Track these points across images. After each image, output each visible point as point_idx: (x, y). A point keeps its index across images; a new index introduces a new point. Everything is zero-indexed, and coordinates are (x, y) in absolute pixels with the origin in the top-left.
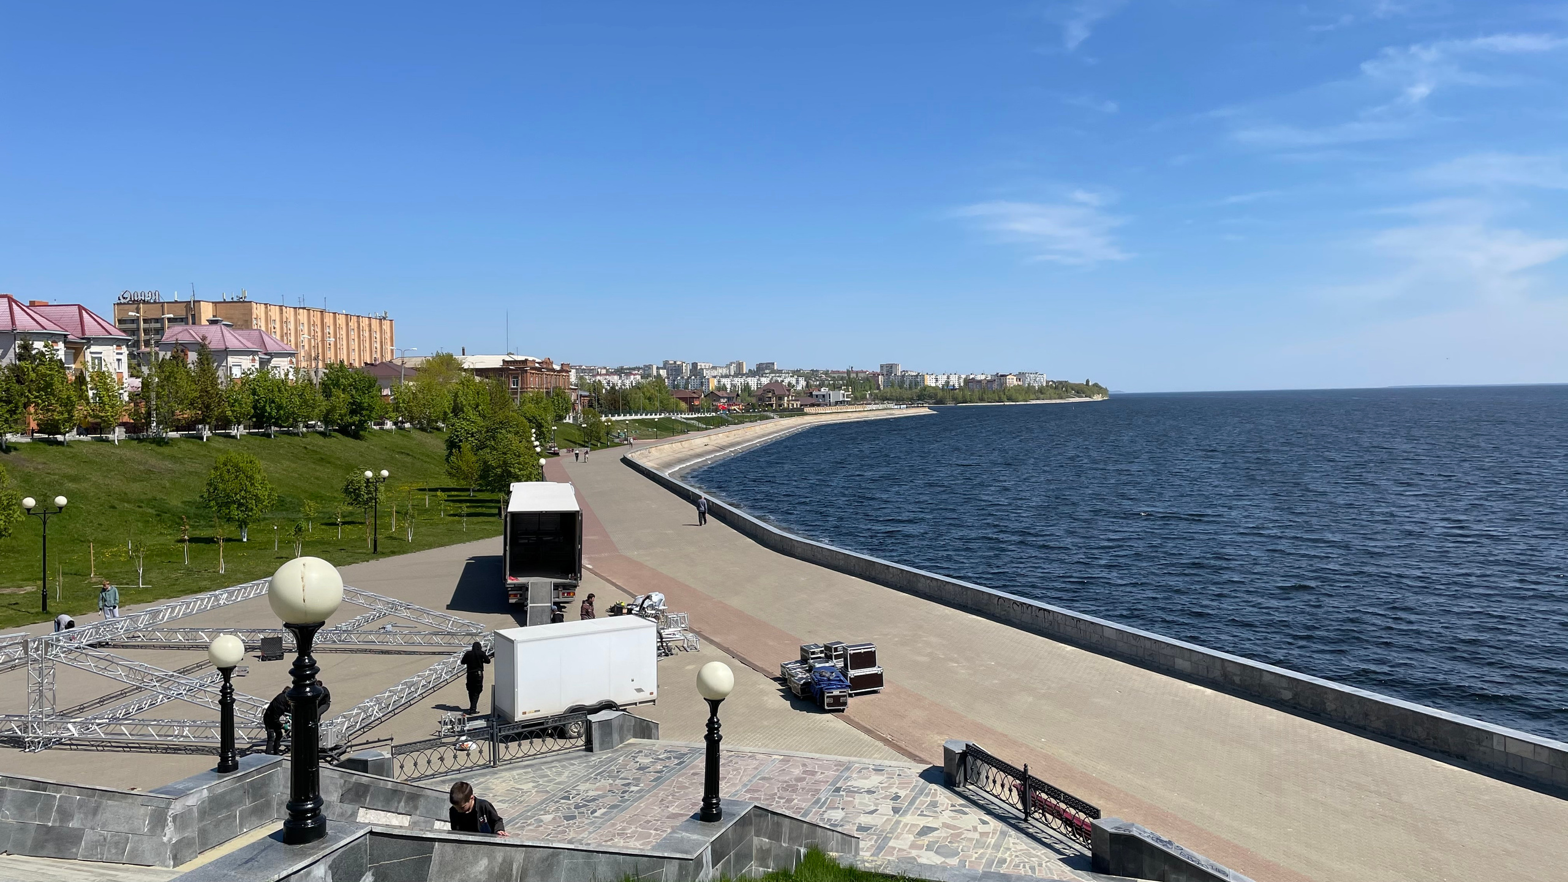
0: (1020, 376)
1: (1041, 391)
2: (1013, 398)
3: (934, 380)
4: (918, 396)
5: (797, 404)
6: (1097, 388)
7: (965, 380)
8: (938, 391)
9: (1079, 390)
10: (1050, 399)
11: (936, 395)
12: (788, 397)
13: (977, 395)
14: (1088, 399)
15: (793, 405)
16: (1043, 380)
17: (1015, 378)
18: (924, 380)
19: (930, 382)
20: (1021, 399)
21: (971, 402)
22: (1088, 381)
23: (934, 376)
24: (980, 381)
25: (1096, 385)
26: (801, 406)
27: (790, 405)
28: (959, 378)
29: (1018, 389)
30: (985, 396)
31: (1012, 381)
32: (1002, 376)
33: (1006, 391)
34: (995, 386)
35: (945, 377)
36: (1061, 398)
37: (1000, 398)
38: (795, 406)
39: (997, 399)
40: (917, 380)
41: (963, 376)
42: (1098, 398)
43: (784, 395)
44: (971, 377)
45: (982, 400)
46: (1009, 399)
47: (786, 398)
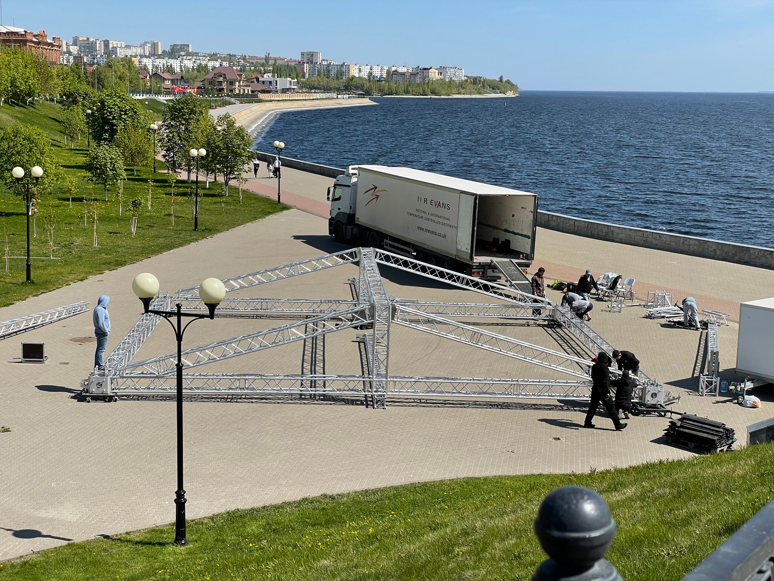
0: (442, 70)
1: (462, 85)
2: (437, 91)
3: (357, 71)
4: (345, 86)
5: (248, 90)
6: (511, 85)
7: (388, 72)
8: (365, 82)
9: (494, 86)
10: (470, 94)
11: (363, 86)
12: (239, 82)
13: (402, 88)
14: (502, 95)
15: (244, 90)
16: (461, 75)
17: (437, 71)
18: (349, 71)
19: (354, 72)
20: (443, 93)
21: (396, 94)
22: (501, 78)
23: (357, 67)
24: (403, 74)
25: (508, 82)
26: (252, 92)
27: (242, 91)
28: (382, 69)
29: (442, 82)
30: (410, 89)
31: (434, 75)
32: (425, 69)
33: (430, 84)
34: (418, 80)
35: (368, 68)
36: (480, 94)
37: (424, 91)
38: (246, 92)
39: (421, 92)
40: (342, 70)
41: (386, 68)
42: (510, 94)
43: (235, 80)
44: (394, 69)
45: (407, 93)
46: (433, 93)
47: (237, 83)
